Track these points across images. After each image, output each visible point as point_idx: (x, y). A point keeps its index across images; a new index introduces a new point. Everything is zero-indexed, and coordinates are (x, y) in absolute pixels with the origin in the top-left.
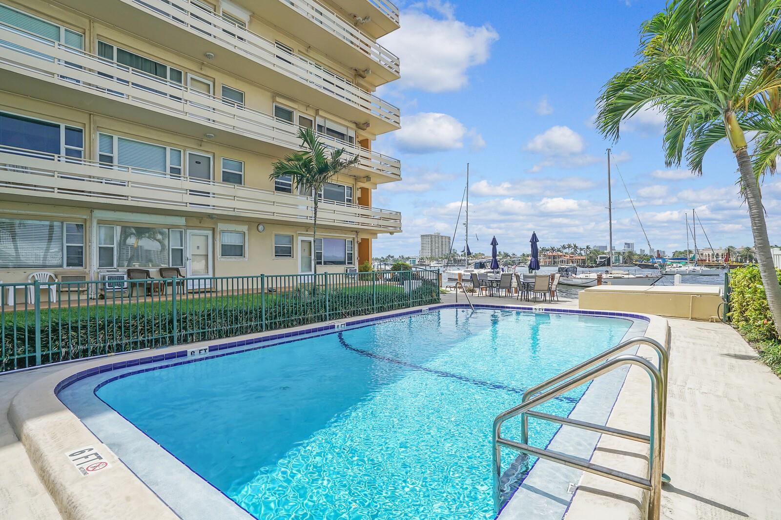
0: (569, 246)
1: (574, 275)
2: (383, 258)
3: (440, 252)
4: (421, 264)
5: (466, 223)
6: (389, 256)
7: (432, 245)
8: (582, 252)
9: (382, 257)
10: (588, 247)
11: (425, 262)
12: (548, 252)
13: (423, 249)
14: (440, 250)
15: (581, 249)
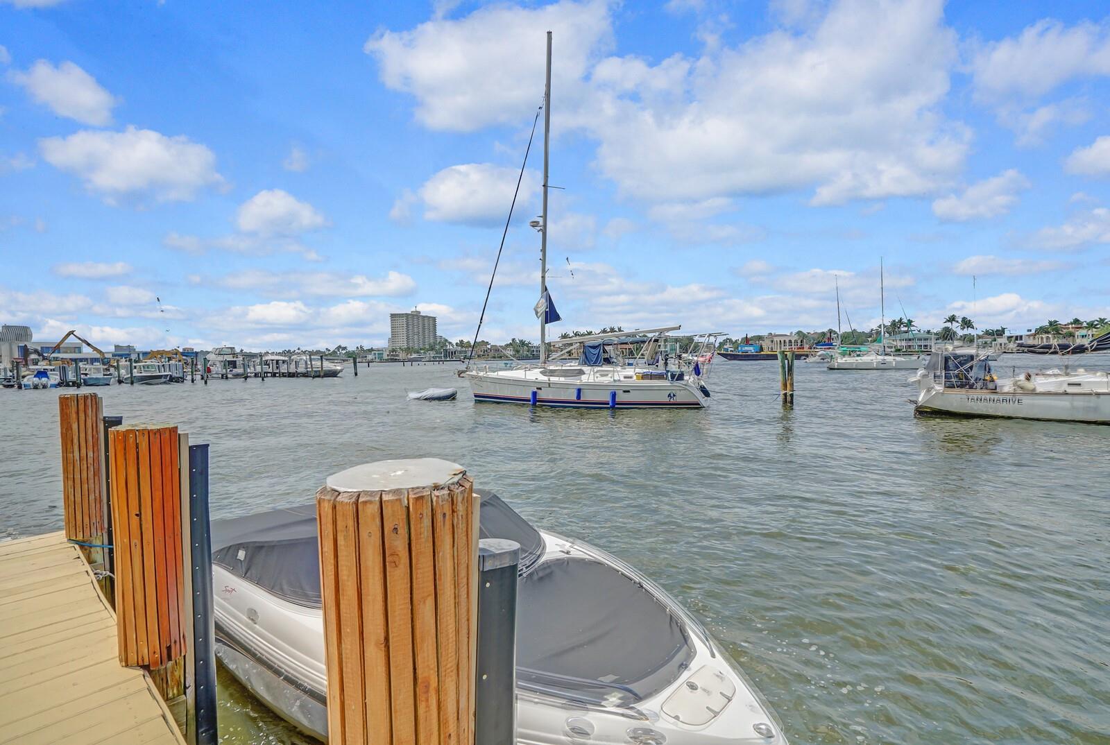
2: (329, 351)
3: (421, 343)
4: (392, 359)
5: (541, 221)
6: (340, 346)
7: (408, 330)
9: (327, 349)
11: (397, 356)
13: (394, 334)
14: (421, 337)
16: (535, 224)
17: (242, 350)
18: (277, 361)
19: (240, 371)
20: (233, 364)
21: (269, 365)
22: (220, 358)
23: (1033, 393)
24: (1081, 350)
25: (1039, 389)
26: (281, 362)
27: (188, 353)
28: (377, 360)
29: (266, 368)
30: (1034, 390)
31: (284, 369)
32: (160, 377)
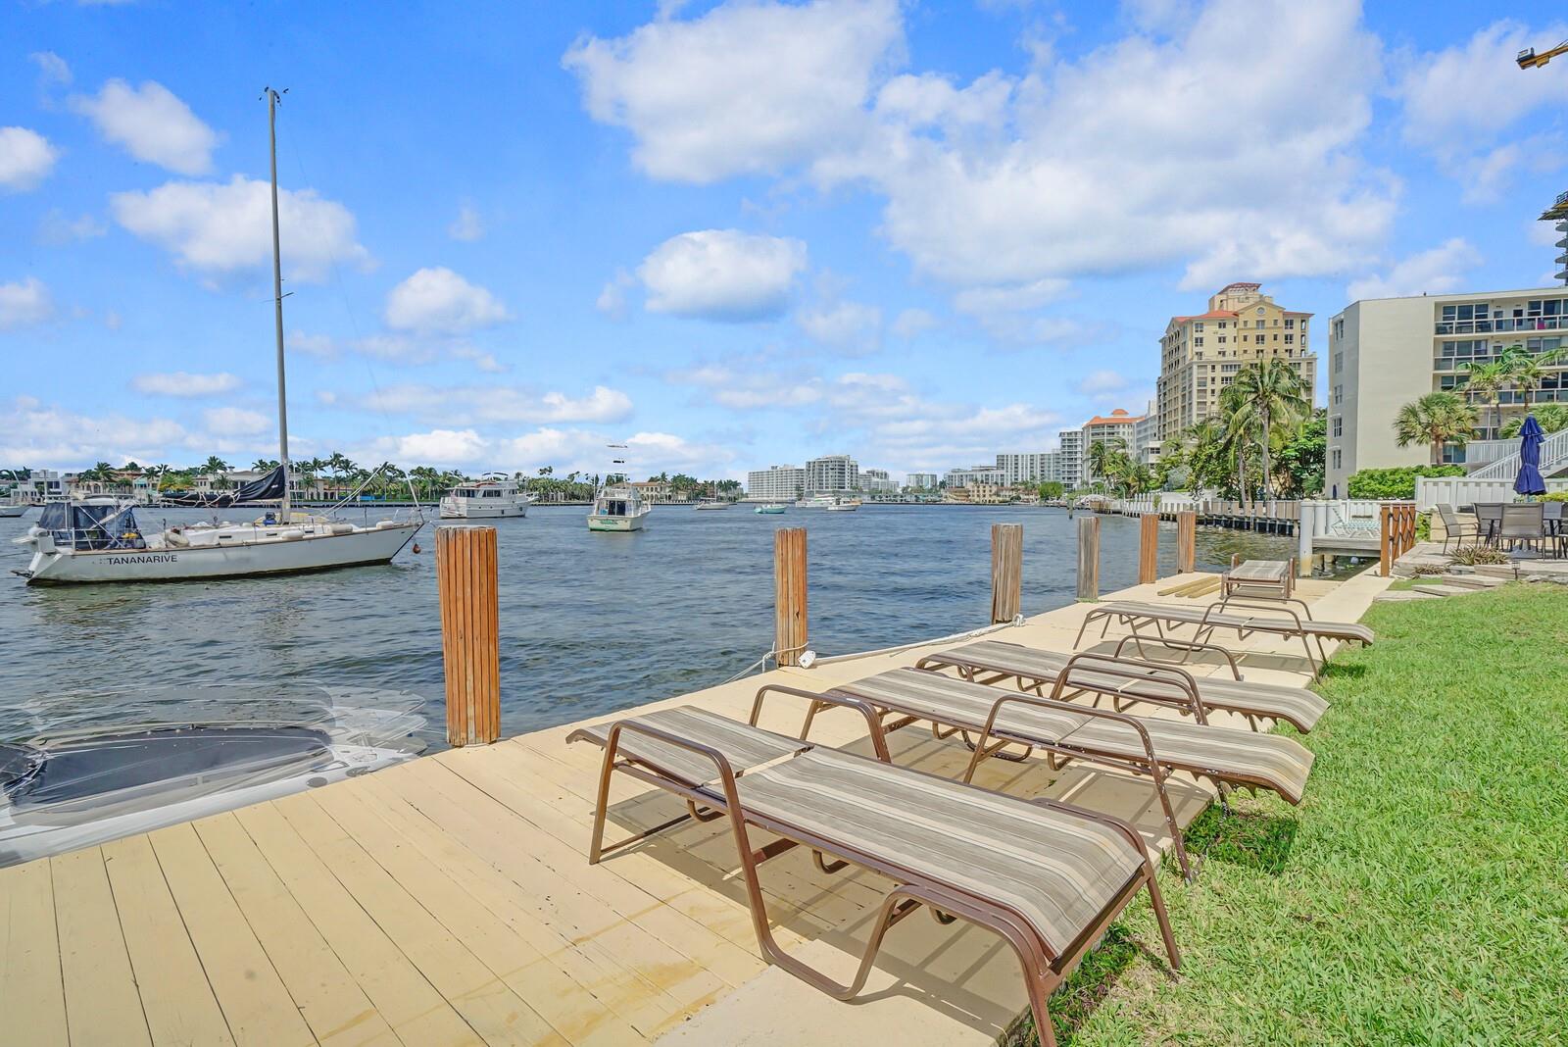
23: (187, 548)
25: (193, 544)
30: (187, 545)
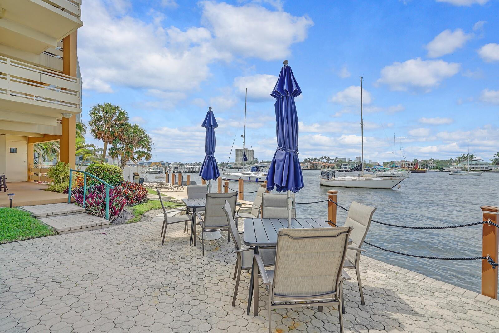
0: (325, 157)
1: (333, 178)
4: (234, 167)
8: (333, 161)
10: (336, 159)
11: (237, 166)
12: (313, 161)
13: (236, 157)
15: (332, 160)
16: (242, 136)
17: (180, 163)
18: (190, 167)
19: (178, 170)
20: (177, 168)
21: (187, 169)
22: (173, 166)
24: (347, 171)
26: (191, 168)
27: (162, 164)
28: (229, 168)
29: (186, 170)
31: (191, 170)
32: (157, 171)
